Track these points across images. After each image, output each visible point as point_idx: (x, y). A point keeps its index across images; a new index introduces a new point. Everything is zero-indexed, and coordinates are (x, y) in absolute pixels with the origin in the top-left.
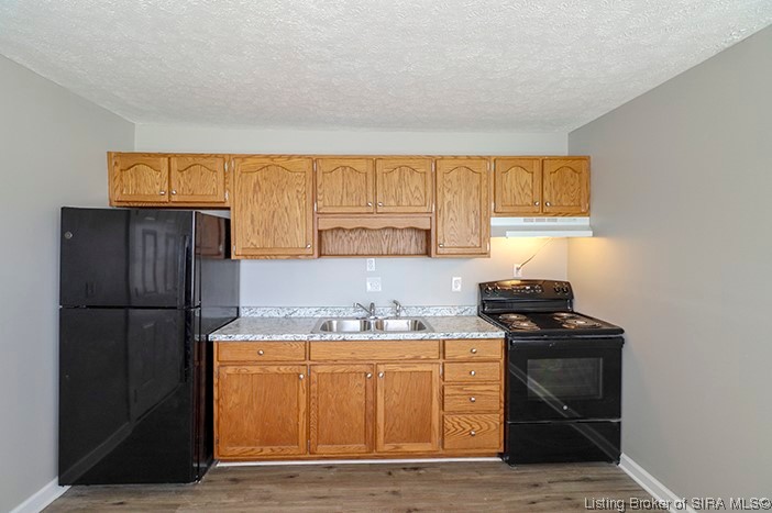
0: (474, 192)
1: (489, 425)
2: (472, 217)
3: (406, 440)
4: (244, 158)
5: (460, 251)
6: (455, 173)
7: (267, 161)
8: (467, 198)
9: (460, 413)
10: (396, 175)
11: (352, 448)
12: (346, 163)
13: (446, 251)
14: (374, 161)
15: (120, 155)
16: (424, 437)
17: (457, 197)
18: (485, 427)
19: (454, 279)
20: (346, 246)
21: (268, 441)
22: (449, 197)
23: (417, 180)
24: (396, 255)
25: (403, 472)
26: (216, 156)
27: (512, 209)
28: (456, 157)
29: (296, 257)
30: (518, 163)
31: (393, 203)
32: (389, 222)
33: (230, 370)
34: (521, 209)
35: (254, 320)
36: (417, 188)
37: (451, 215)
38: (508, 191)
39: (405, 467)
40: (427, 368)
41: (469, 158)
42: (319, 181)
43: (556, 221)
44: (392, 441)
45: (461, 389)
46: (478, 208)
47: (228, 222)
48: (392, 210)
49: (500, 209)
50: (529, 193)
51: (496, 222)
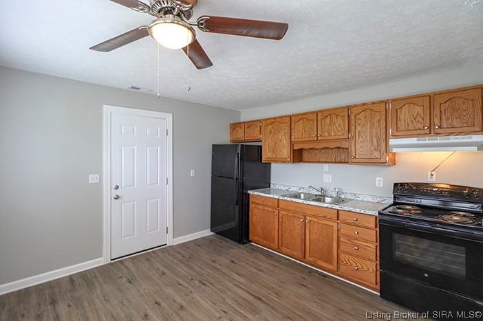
0: (376, 124)
1: (368, 268)
2: (375, 140)
3: (319, 259)
4: (266, 120)
5: (366, 161)
6: (363, 114)
7: (273, 120)
8: (371, 128)
9: (350, 254)
10: (328, 120)
11: (295, 253)
12: (304, 117)
13: (357, 161)
14: (317, 113)
15: (233, 124)
16: (329, 261)
17: (364, 128)
18: (365, 268)
19: (377, 179)
20: (314, 157)
21: (265, 238)
22: (359, 128)
23: (339, 121)
24: (340, 162)
25: (317, 275)
26: (258, 121)
27: (405, 133)
28: (364, 104)
29: (284, 162)
30: (410, 101)
31: (326, 134)
32: (325, 145)
33: (254, 205)
34: (413, 132)
35: (275, 190)
36: (340, 125)
37: (361, 139)
38: (403, 121)
39: (320, 274)
40: (331, 223)
41: (373, 103)
42: (293, 126)
43: (449, 139)
44: (313, 257)
45: (350, 241)
46: (379, 134)
47: (261, 146)
48: (326, 138)
49: (396, 133)
50: (421, 120)
51: (392, 142)
